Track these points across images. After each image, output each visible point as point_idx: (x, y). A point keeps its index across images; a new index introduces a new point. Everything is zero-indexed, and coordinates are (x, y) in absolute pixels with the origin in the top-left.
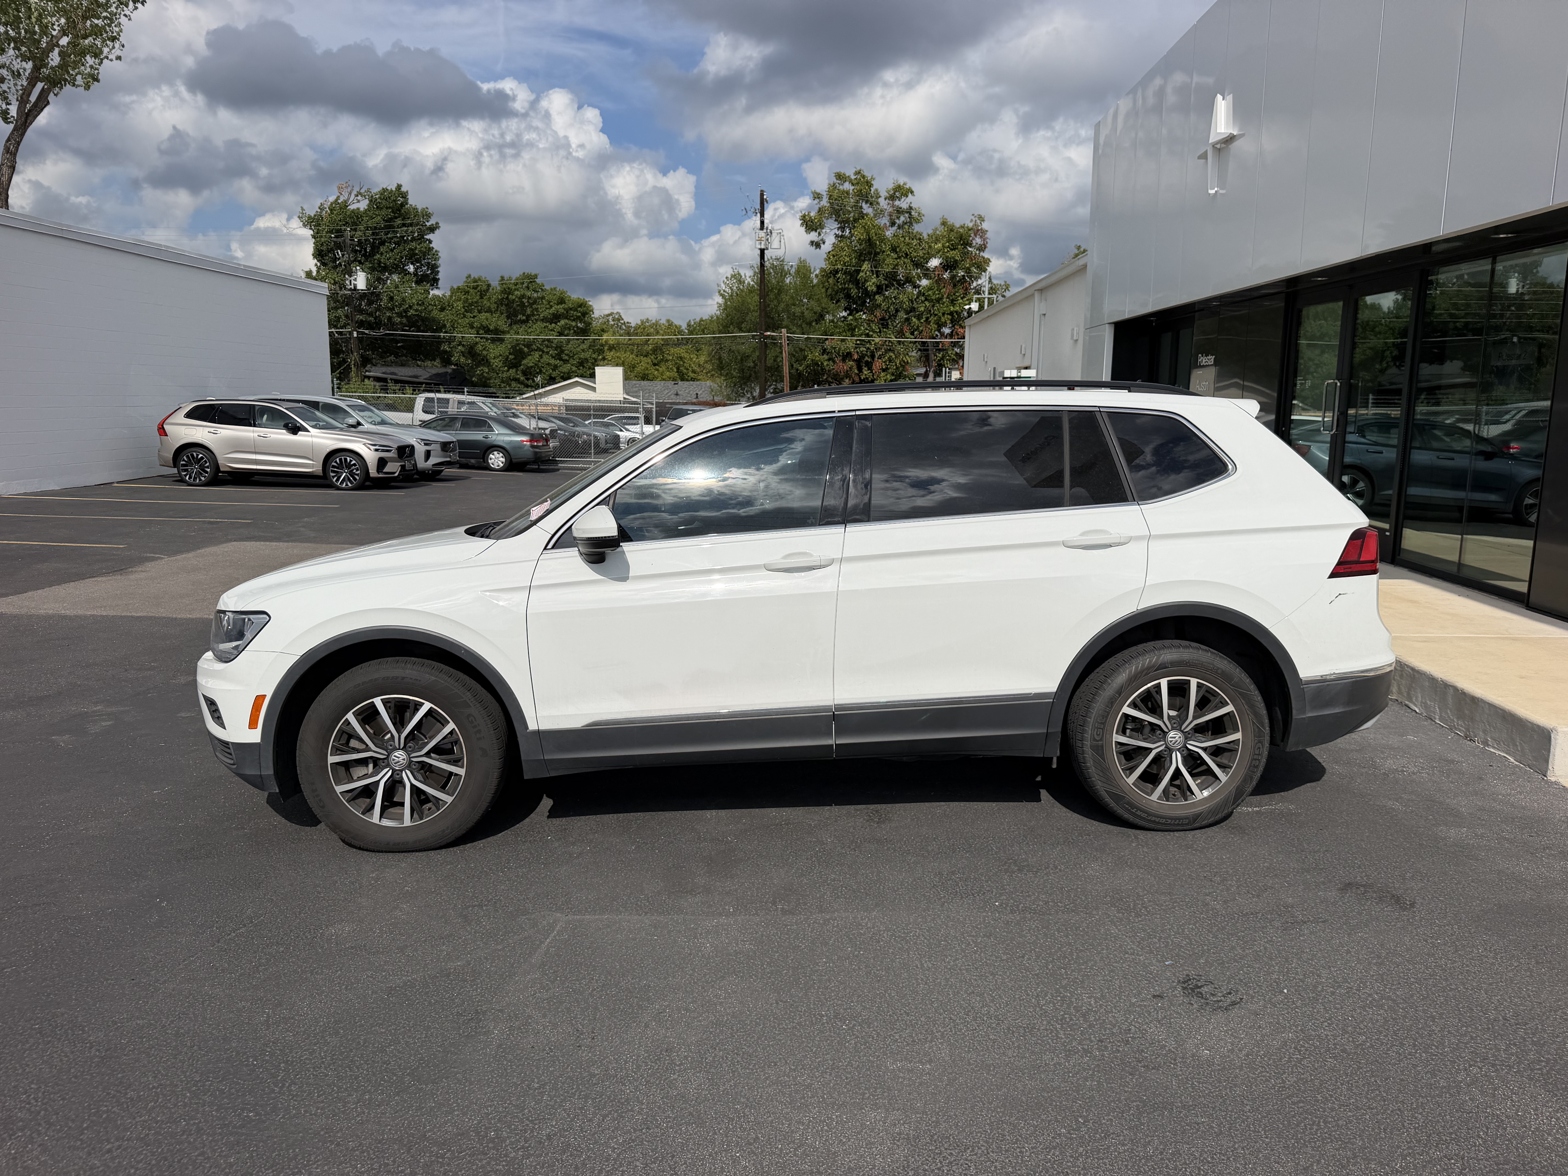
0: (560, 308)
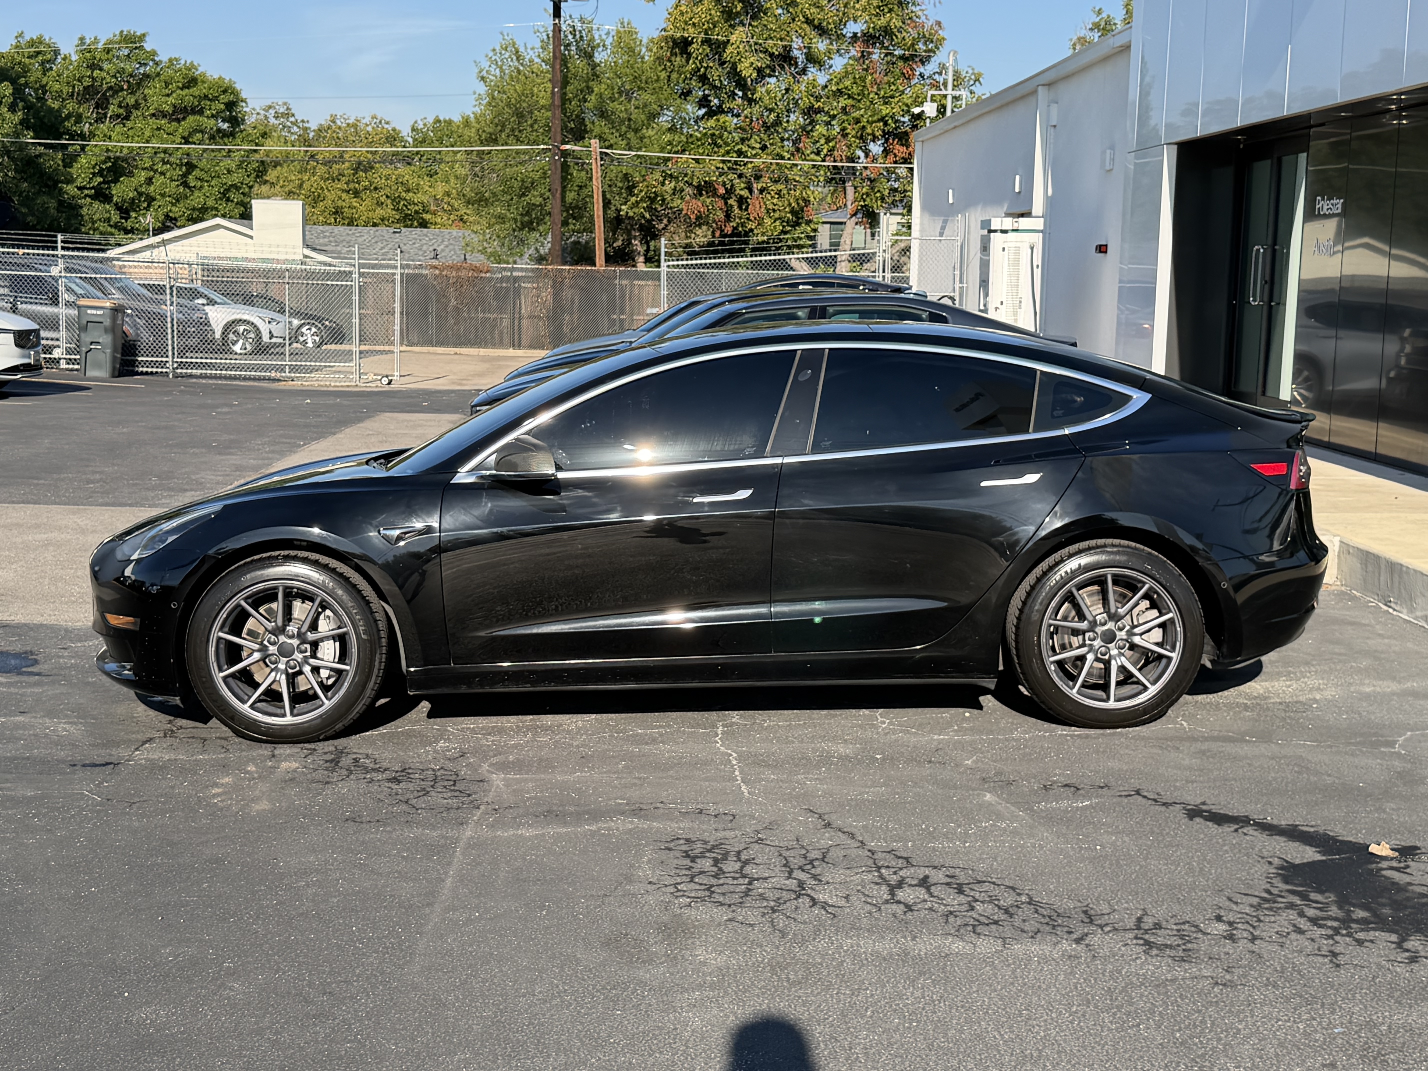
0: (188, 96)
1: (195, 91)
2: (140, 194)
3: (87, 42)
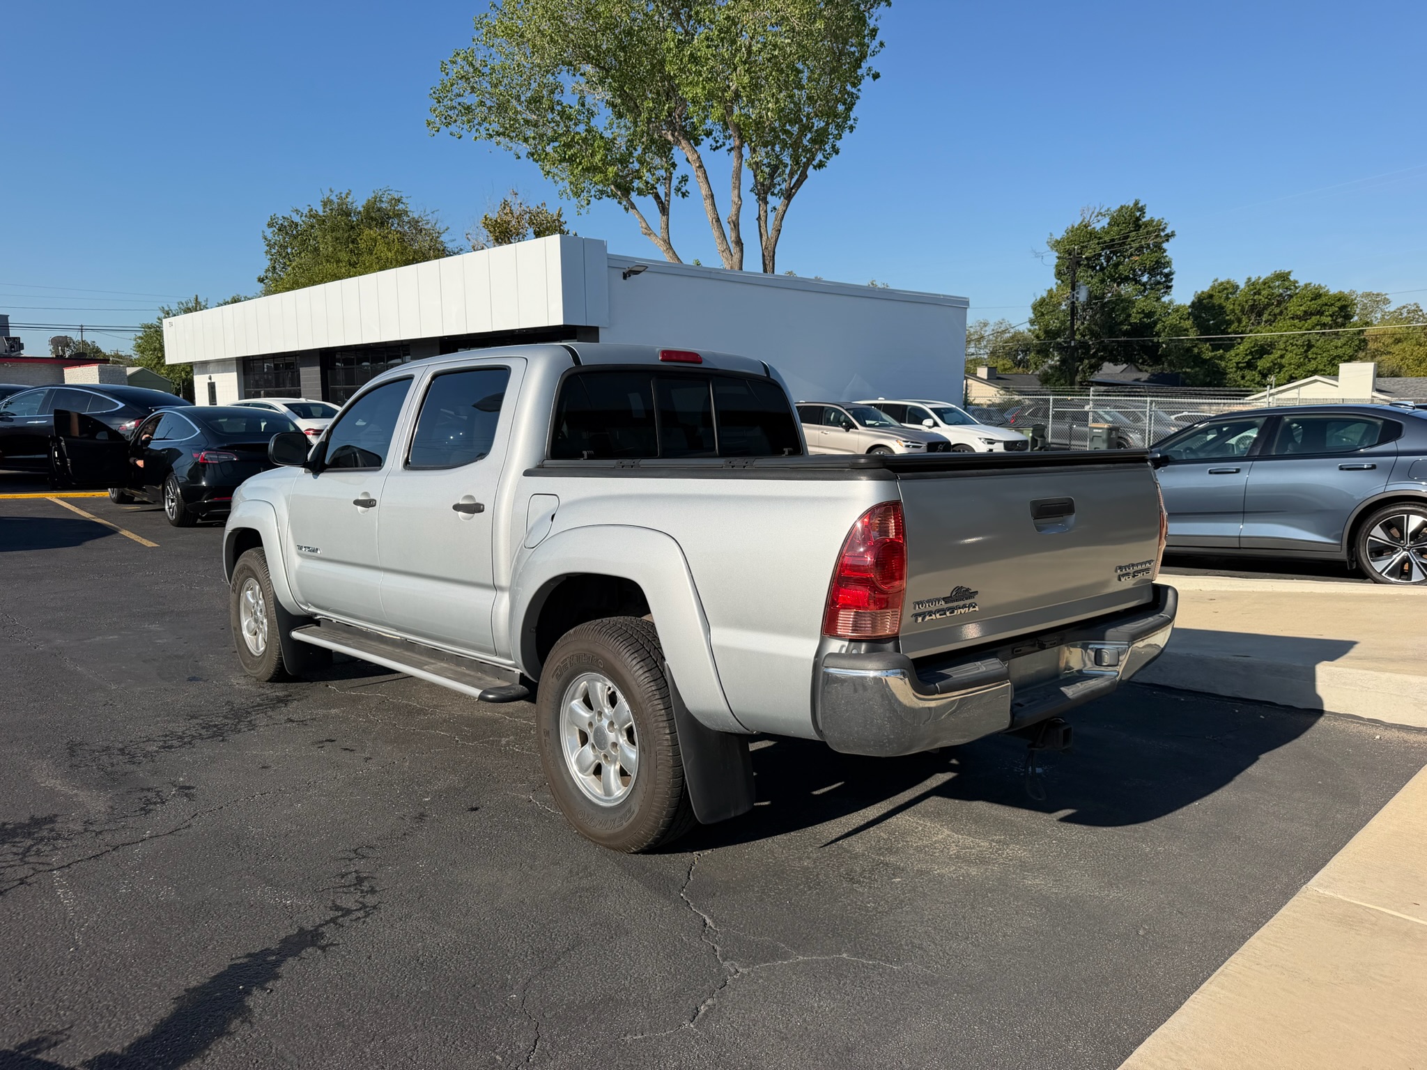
1: (1319, 302)
2: (1275, 364)
3: (1253, 280)
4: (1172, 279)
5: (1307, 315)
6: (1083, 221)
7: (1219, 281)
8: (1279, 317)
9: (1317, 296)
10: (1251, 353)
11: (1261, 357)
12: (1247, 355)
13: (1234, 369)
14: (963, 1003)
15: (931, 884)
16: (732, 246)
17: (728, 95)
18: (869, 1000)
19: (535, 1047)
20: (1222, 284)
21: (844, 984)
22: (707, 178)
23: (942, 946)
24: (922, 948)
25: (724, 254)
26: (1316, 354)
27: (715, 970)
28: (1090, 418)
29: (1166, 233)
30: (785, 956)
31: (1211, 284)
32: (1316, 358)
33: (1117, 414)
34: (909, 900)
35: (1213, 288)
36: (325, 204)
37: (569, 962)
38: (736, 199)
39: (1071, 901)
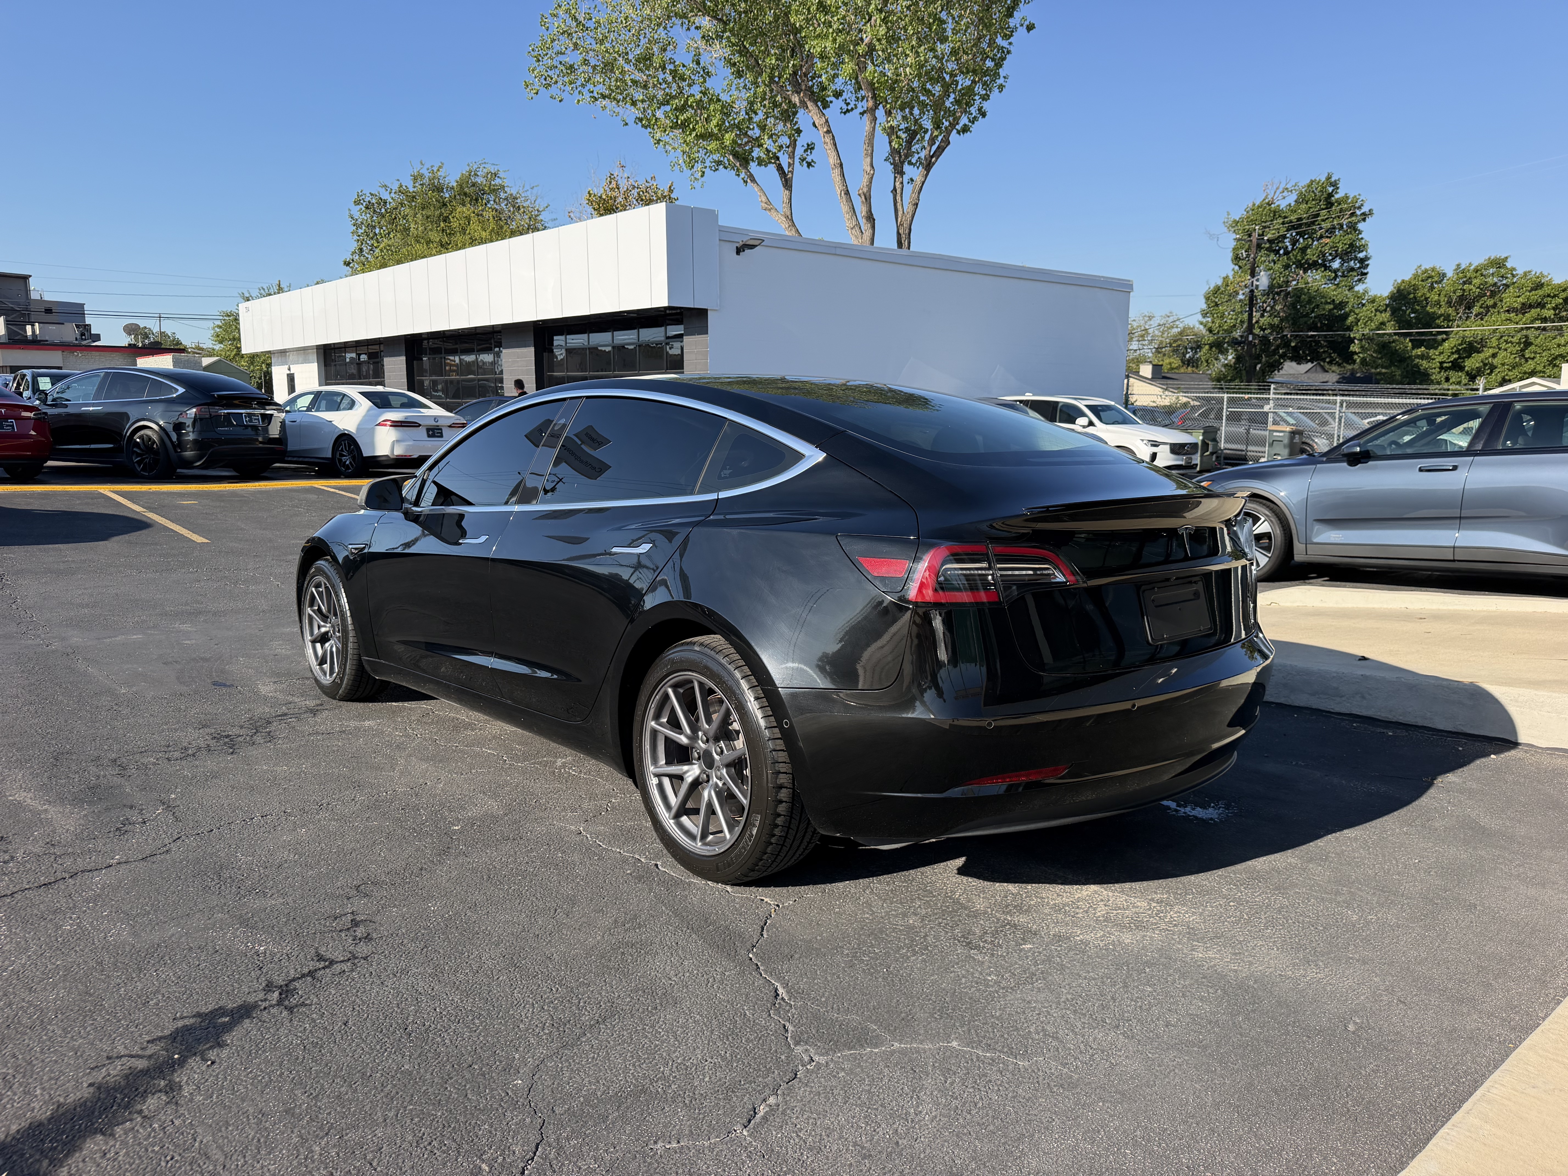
0: (1535, 296)
1: (1540, 292)
2: (1485, 365)
3: (1463, 267)
4: (1368, 265)
5: (1525, 308)
6: (1266, 197)
7: (1423, 268)
8: (1492, 310)
9: (1539, 286)
10: (1458, 351)
11: (1469, 357)
12: (1452, 353)
13: (1438, 370)
14: (1111, 1116)
15: (1071, 953)
16: (863, 222)
17: (861, 49)
18: (983, 1108)
19: (535, 1153)
20: (1426, 271)
21: (952, 1084)
22: (835, 145)
23: (1083, 1036)
24: (1057, 1038)
25: (854, 231)
26: (1535, 353)
27: (783, 1057)
28: (1270, 420)
29: (1362, 211)
30: (876, 1042)
31: (1414, 272)
32: (1533, 359)
33: (1302, 416)
34: (1042, 973)
35: (1416, 276)
36: (415, 179)
37: (596, 1039)
38: (868, 168)
39: (1256, 982)
